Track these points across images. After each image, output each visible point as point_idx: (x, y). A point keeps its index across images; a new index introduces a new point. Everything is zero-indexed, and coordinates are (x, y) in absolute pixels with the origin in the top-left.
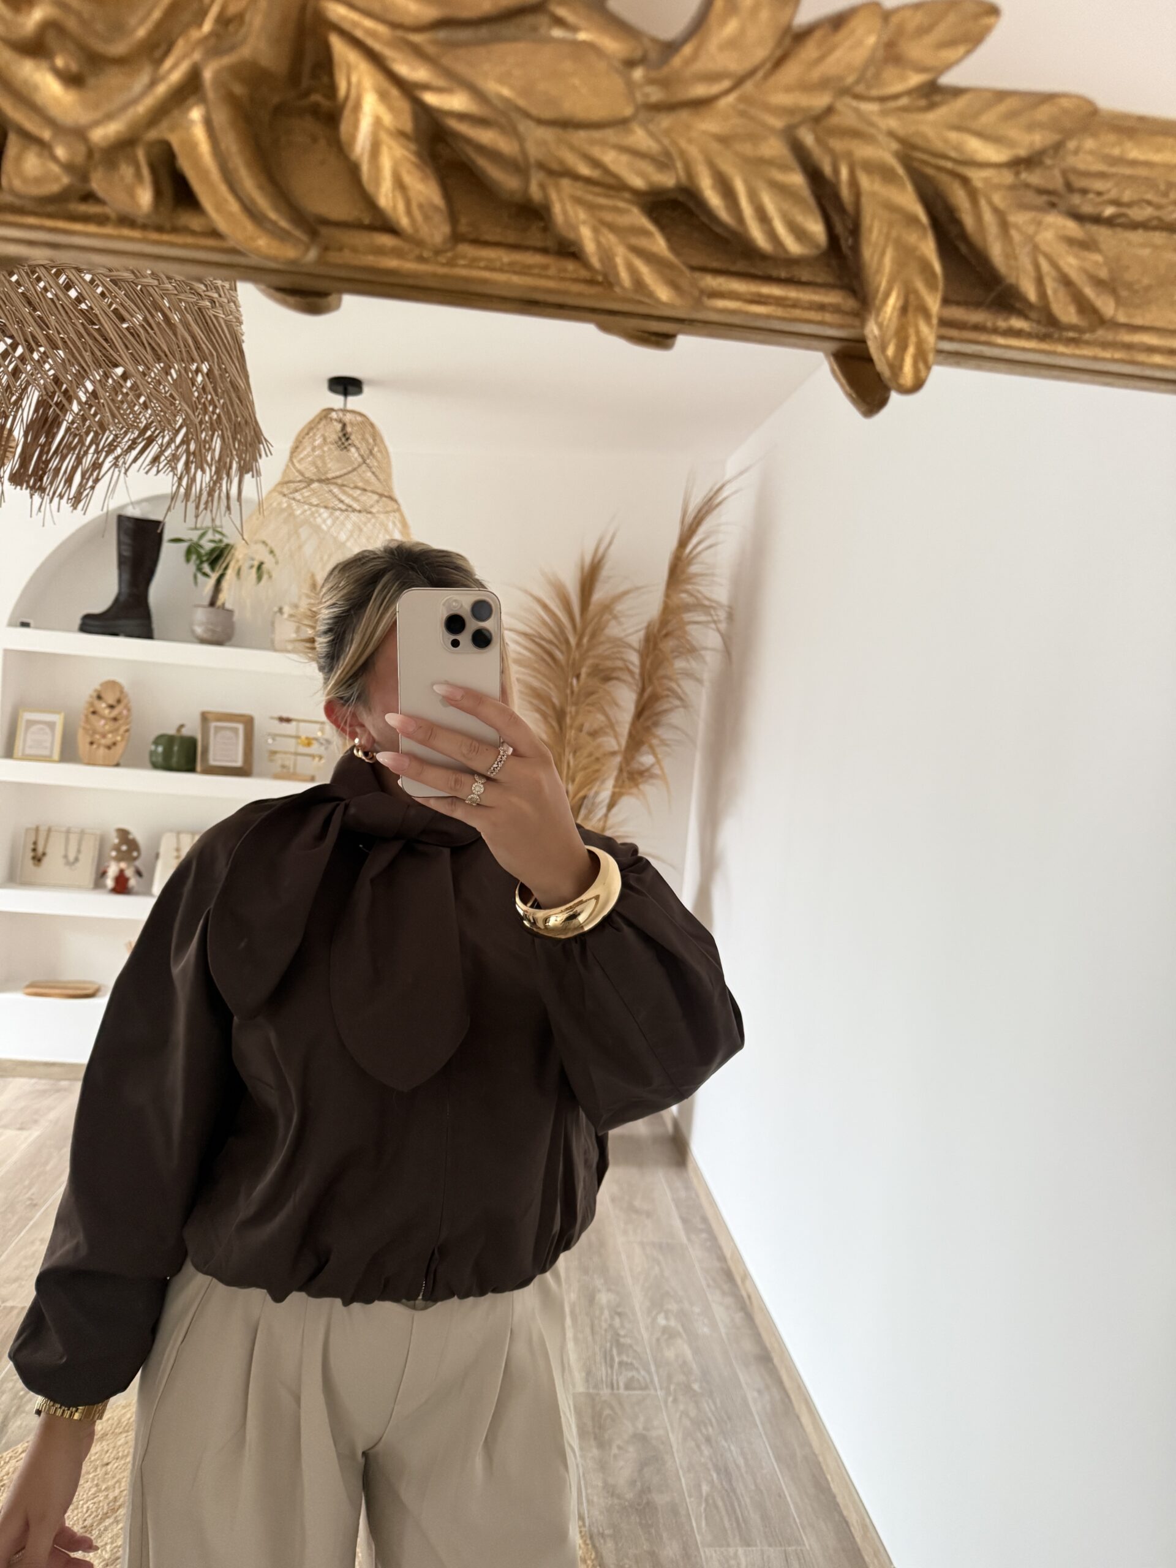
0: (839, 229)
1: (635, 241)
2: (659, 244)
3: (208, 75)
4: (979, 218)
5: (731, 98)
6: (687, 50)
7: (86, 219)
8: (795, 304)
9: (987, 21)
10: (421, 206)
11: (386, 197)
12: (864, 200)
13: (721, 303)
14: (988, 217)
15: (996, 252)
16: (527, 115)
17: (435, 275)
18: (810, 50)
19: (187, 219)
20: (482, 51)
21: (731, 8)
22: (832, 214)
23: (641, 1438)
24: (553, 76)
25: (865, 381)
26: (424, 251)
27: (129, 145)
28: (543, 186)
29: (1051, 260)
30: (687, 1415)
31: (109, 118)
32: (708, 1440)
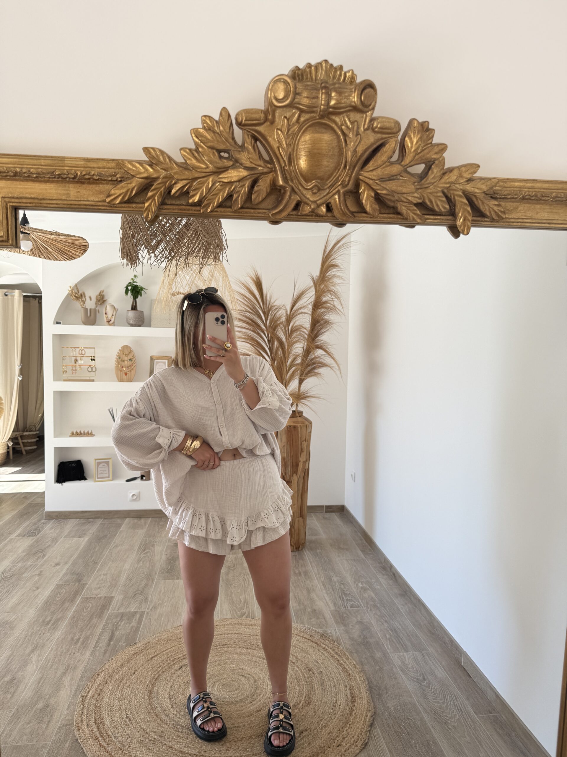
0: (451, 205)
1: (413, 212)
2: (418, 212)
3: (341, 191)
4: (478, 202)
5: (432, 186)
6: (425, 180)
7: (309, 216)
8: (443, 220)
9: (477, 168)
10: (374, 209)
11: (368, 209)
12: (456, 201)
13: (428, 221)
14: (480, 202)
15: (482, 208)
16: (396, 193)
17: (373, 220)
18: (446, 177)
19: (329, 214)
20: (388, 182)
21: (433, 172)
22: (450, 203)
23: (360, 623)
24: (401, 186)
25: (455, 232)
26: (373, 216)
27: (324, 203)
28: (397, 204)
29: (492, 208)
30: (377, 614)
31: (320, 199)
32: (386, 621)
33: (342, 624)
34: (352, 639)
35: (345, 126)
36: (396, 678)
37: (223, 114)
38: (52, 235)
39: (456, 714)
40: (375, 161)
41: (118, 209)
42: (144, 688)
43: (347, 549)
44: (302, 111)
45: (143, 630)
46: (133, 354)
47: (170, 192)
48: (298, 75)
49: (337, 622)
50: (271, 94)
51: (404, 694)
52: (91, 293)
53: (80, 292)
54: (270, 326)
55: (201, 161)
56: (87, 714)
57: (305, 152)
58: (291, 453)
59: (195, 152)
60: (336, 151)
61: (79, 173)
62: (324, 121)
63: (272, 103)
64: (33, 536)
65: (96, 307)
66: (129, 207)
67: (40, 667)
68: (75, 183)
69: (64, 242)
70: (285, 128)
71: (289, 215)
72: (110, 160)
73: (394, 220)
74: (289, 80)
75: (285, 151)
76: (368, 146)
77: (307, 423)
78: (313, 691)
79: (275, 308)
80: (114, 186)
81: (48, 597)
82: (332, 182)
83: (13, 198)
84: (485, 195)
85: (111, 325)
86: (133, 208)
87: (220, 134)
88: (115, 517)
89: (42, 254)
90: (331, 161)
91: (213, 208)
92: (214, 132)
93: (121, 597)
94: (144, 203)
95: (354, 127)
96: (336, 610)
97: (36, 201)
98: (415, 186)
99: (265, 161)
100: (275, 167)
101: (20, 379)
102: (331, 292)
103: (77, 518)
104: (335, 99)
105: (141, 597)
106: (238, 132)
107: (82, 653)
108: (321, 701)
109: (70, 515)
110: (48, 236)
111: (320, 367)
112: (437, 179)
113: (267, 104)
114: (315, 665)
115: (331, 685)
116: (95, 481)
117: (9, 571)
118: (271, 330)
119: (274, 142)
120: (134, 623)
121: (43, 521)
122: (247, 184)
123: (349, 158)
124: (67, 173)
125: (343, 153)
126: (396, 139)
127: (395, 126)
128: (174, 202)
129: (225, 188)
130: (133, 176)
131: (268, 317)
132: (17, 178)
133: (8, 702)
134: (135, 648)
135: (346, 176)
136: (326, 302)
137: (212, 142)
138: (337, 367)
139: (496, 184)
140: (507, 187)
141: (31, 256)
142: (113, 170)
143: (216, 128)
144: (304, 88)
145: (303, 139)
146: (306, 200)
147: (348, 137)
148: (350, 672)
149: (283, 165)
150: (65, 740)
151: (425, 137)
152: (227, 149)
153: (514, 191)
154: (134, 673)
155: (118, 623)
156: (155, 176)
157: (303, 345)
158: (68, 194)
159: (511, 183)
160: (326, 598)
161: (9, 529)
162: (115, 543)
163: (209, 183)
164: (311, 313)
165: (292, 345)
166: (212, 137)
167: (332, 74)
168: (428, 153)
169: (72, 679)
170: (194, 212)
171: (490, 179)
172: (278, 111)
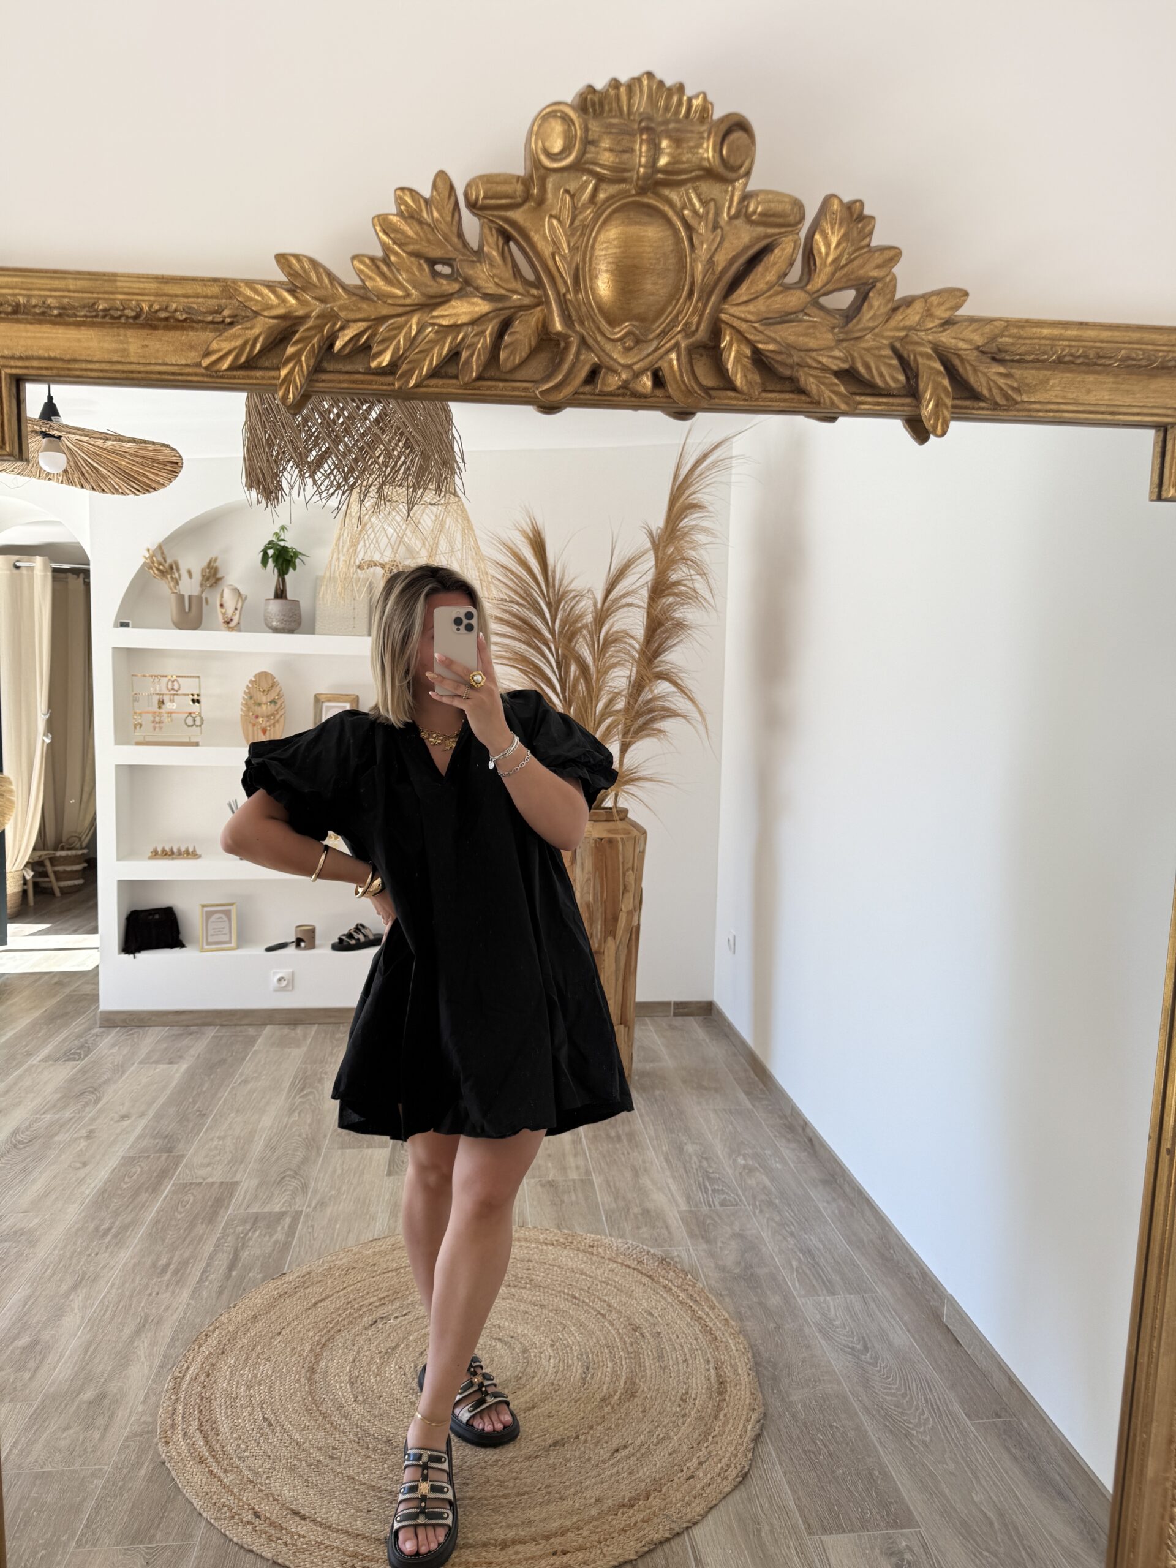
0: (909, 374)
1: (831, 388)
2: (842, 389)
3: (683, 346)
4: (965, 369)
5: (870, 335)
6: (854, 321)
7: (618, 395)
8: (893, 405)
9: (963, 298)
10: (750, 383)
11: (739, 380)
12: (920, 366)
13: (863, 407)
14: (968, 368)
15: (972, 380)
16: (795, 348)
17: (750, 406)
18: (899, 316)
19: (659, 393)
20: (779, 327)
21: (871, 307)
22: (908, 371)
23: (739, 1236)
24: (806, 335)
25: (920, 431)
26: (747, 397)
27: (647, 370)
28: (797, 371)
29: (994, 381)
30: (773, 1220)
31: (641, 360)
32: (792, 1234)
33: (703, 1238)
34: (722, 1269)
35: (690, 210)
36: (808, 1347)
37: (440, 184)
38: (107, 440)
39: (928, 1418)
40: (751, 282)
41: (227, 381)
42: (299, 1362)
43: (716, 1090)
44: (600, 179)
45: (297, 1249)
46: (278, 690)
47: (332, 345)
48: (593, 104)
49: (692, 1235)
50: (536, 143)
51: (825, 1378)
52: (192, 563)
53: (169, 561)
54: (560, 633)
55: (395, 281)
56: (184, 1413)
57: (609, 263)
58: (602, 893)
59: (381, 264)
60: (670, 261)
61: (146, 307)
62: (646, 200)
63: (540, 162)
64: (74, 1060)
65: (202, 592)
66: (250, 378)
67: (89, 1320)
68: (138, 328)
69: (132, 455)
70: (566, 215)
71: (576, 393)
72: (209, 281)
73: (792, 405)
74: (572, 114)
75: (566, 263)
76: (737, 251)
77: (635, 833)
78: (640, 1371)
79: (571, 595)
80: (218, 334)
81: (105, 1183)
82: (664, 325)
83: (13, 358)
84: (980, 354)
85: (232, 629)
86: (257, 378)
87: (432, 227)
88: (243, 1023)
89: (86, 479)
90: (661, 281)
91: (419, 380)
92: (421, 222)
93: (254, 1182)
94: (278, 369)
95: (708, 213)
96: (691, 1211)
97: (59, 365)
98: (834, 334)
99: (526, 282)
100: (547, 295)
101: (48, 741)
102: (689, 562)
103: (164, 1025)
104: (669, 154)
105: (295, 1183)
106: (471, 224)
107: (173, 1292)
108: (658, 1390)
109: (150, 1019)
110: (99, 443)
111: (664, 717)
112: (881, 319)
113: (528, 163)
114: (647, 1320)
115: (677, 1358)
116: (202, 950)
117: (27, 1129)
118: (563, 641)
119: (543, 243)
120: (279, 1235)
121: (97, 1030)
122: (490, 329)
123: (699, 277)
124: (121, 308)
125: (686, 267)
126: (796, 237)
127: (792, 209)
128: (340, 367)
129: (445, 338)
130: (257, 314)
131: (556, 615)
132: (20, 317)
133: (25, 1386)
134: (282, 1285)
135: (693, 314)
136: (678, 583)
137: (415, 242)
138: (697, 716)
139: (1003, 331)
140: (1025, 338)
141: (64, 485)
142: (215, 300)
143: (425, 215)
144: (603, 130)
145: (602, 237)
146: (612, 363)
147: (697, 232)
148: (718, 1334)
149: (563, 290)
150: (138, 1462)
151: (855, 234)
152: (447, 256)
153: (1040, 345)
154: (280, 1333)
155: (247, 1234)
156: (300, 313)
157: (629, 672)
158: (124, 350)
159: (1034, 330)
160: (671, 1186)
161: (26, 1046)
162: (241, 1075)
163: (411, 327)
164: (645, 606)
165: (606, 672)
166: (417, 233)
167: (662, 102)
168: (862, 266)
169: (153, 1344)
170: (381, 387)
171: (990, 321)
172: (551, 179)
